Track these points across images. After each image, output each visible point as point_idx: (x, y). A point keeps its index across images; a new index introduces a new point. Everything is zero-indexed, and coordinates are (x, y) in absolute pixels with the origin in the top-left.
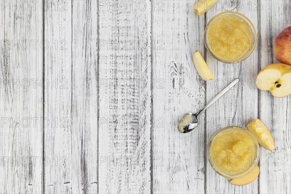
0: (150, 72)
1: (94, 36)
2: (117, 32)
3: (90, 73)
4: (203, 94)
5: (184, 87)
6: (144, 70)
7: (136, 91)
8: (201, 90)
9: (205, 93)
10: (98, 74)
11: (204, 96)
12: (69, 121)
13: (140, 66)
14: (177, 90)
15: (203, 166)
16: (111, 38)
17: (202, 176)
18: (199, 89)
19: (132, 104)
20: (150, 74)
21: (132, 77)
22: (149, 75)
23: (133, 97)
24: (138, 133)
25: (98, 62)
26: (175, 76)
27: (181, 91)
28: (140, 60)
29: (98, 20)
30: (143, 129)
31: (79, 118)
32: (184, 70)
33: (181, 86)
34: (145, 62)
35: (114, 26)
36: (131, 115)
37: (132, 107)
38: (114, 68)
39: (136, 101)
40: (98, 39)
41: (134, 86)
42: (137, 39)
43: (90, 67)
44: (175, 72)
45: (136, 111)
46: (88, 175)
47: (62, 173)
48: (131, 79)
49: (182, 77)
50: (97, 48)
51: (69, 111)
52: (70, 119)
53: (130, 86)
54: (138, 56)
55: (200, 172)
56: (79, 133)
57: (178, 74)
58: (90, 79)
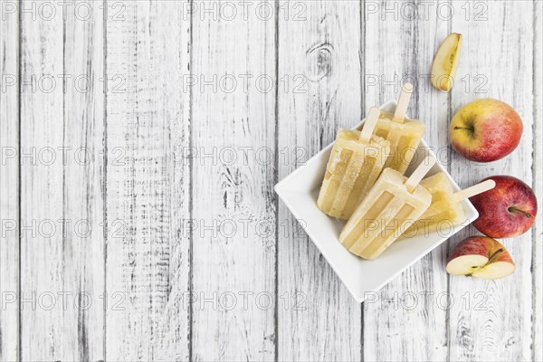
0: (188, 182)
1: (100, 128)
2: (136, 121)
3: (92, 188)
4: (273, 215)
5: (241, 205)
6: (177, 180)
7: (166, 214)
8: (269, 209)
9: (276, 213)
10: (104, 189)
11: (274, 219)
12: (60, 264)
13: (172, 173)
14: (232, 210)
15: (273, 332)
16: (125, 130)
17: (271, 346)
18: (267, 208)
19: (159, 234)
20: (188, 187)
21: (159, 192)
22: (186, 187)
23: (160, 224)
24: (168, 281)
25: (105, 170)
26: (228, 189)
27: (238, 212)
28: (172, 164)
29: (106, 102)
30: (176, 275)
31: (75, 259)
32: (243, 178)
33: (237, 204)
34: (180, 167)
35: (130, 111)
36: (157, 252)
37: (160, 240)
38: (130, 179)
39: (165, 229)
40: (105, 133)
41: (162, 205)
42: (166, 131)
43: (93, 178)
44: (228, 182)
45: (165, 245)
46: (90, 350)
47: (48, 347)
48: (157, 194)
49: (239, 190)
50: (103, 147)
51: (60, 249)
52: (60, 261)
53: (156, 206)
54: (168, 159)
55: (268, 341)
56: (75, 284)
57: (232, 184)
58: (92, 198)
